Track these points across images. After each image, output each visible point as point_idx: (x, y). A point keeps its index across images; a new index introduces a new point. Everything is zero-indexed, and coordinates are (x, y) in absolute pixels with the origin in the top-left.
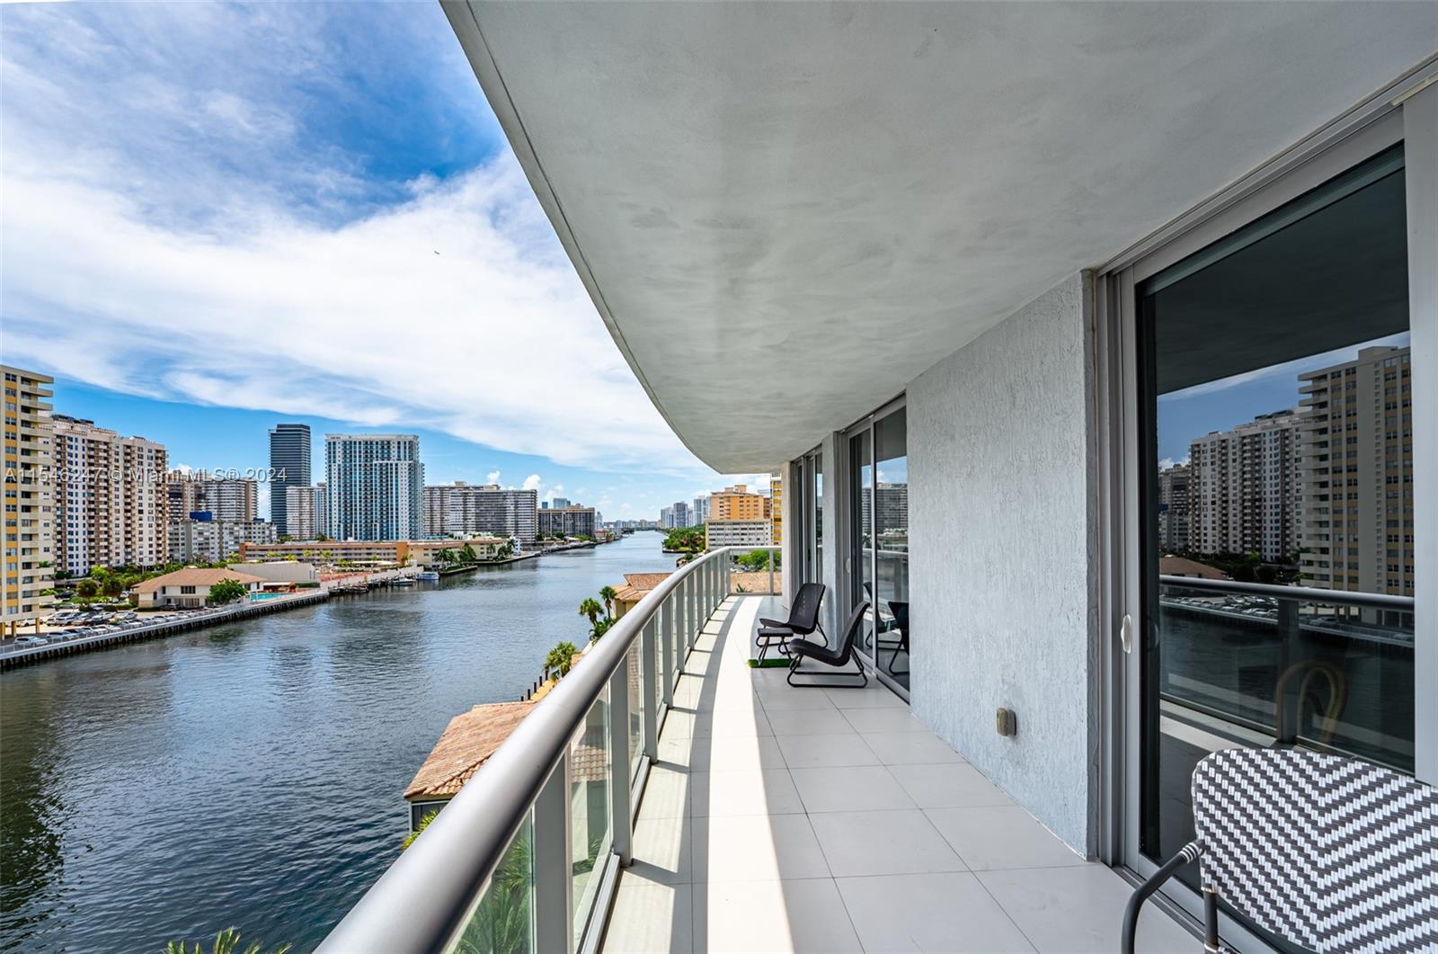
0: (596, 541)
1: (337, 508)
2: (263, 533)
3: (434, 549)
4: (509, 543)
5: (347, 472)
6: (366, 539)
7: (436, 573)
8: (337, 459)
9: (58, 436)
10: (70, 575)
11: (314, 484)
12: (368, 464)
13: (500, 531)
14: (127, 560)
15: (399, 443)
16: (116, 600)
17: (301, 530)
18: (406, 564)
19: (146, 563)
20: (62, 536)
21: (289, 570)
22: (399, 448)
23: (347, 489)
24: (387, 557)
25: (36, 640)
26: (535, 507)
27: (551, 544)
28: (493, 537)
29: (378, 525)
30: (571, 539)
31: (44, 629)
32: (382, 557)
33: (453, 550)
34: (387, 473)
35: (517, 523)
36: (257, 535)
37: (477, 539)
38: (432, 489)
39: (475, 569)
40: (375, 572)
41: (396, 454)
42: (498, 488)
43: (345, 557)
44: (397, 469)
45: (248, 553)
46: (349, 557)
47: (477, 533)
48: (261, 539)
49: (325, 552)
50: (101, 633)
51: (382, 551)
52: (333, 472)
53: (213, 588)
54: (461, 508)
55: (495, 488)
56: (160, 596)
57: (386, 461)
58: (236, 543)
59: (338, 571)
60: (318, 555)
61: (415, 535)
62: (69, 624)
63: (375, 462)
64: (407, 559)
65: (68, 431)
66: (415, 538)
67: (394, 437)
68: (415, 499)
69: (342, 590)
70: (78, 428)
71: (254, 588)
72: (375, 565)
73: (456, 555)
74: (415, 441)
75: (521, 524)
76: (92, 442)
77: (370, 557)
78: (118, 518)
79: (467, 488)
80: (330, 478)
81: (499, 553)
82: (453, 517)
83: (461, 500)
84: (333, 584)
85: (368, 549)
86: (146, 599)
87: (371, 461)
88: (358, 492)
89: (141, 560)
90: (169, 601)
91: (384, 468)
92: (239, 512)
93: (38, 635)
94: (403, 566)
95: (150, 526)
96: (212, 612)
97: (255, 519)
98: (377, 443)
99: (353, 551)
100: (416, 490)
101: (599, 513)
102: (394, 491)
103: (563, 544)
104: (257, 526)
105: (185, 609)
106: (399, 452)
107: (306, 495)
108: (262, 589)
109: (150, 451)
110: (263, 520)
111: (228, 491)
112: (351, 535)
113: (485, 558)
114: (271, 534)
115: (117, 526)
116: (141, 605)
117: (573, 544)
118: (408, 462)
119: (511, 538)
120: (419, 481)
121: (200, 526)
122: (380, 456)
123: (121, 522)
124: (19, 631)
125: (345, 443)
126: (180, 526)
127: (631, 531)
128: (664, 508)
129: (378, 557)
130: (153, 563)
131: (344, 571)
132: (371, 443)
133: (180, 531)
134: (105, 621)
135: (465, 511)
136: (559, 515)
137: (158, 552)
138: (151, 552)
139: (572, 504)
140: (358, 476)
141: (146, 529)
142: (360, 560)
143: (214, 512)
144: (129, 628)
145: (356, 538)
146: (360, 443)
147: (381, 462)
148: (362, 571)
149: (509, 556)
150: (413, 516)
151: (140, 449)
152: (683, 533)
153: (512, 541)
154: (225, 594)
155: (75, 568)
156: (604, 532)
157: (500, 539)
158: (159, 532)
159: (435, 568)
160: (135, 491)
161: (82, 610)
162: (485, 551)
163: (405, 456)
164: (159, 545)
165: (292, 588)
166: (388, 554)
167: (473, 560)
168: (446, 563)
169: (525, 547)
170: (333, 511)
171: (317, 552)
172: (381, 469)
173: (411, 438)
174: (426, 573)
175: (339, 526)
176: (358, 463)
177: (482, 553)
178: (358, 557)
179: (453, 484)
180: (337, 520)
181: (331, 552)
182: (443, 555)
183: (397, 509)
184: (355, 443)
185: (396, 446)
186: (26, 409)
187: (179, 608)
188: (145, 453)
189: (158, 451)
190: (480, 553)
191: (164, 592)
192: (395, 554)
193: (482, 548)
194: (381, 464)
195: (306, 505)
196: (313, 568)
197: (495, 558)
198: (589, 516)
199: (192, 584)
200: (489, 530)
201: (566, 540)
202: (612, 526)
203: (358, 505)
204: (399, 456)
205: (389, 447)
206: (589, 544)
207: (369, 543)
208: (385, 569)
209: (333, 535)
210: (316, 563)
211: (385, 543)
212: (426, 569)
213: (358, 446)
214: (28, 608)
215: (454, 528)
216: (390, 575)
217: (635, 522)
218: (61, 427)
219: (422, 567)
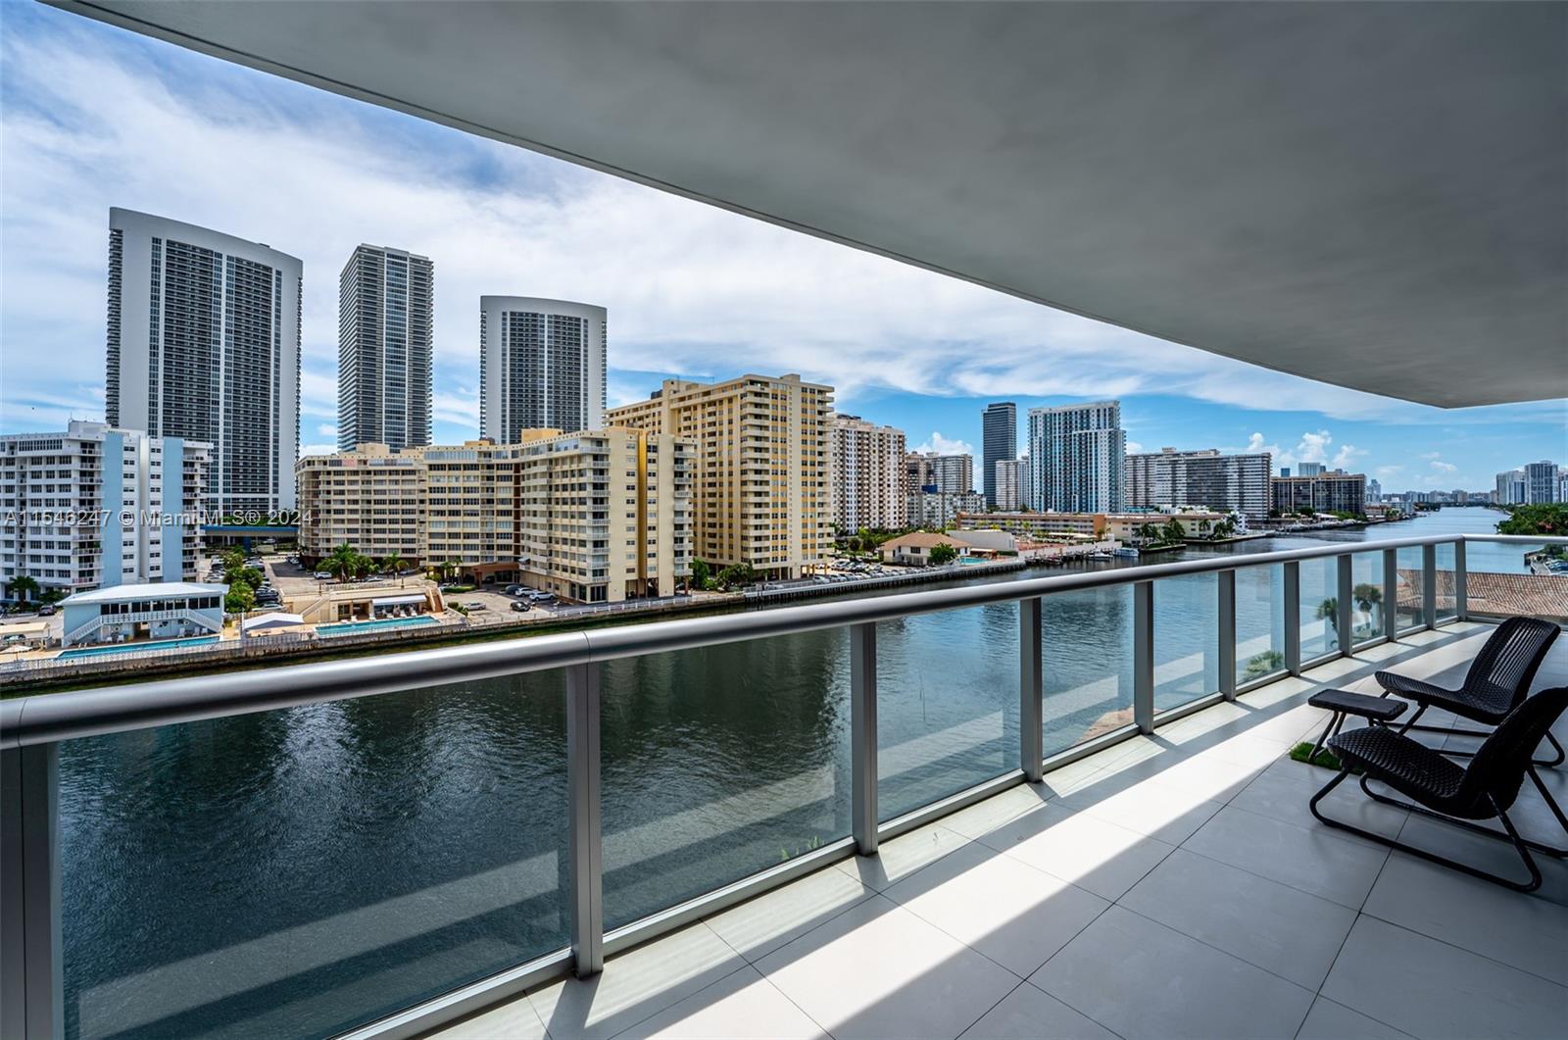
0: (1367, 519)
1: (1038, 480)
2: (976, 503)
3: (1134, 524)
4: (1229, 519)
5: (1047, 445)
6: (1066, 511)
7: (1136, 550)
8: (1039, 432)
9: (841, 430)
10: (846, 533)
11: (1019, 458)
12: (1068, 435)
13: (1220, 505)
14: (880, 524)
15: (1098, 411)
16: (870, 554)
17: (1007, 502)
18: (1103, 538)
19: (892, 527)
20: (843, 504)
21: (994, 537)
22: (1098, 416)
23: (1047, 460)
24: (1083, 529)
25: (823, 579)
26: (1268, 475)
27: (1292, 522)
28: (1208, 512)
29: (1077, 496)
30: (1324, 516)
31: (830, 572)
32: (1079, 529)
33: (1156, 525)
34: (1085, 442)
35: (1242, 495)
36: (971, 505)
37: (1187, 513)
38: (1135, 458)
39: (1184, 548)
40: (1071, 544)
41: (1095, 423)
42: (1216, 452)
43: (1043, 528)
44: (1096, 438)
45: (963, 521)
46: (1047, 528)
47: (1189, 507)
48: (974, 509)
49: (1025, 523)
50: (861, 579)
51: (1080, 524)
52: (1035, 444)
53: (932, 550)
54: (1169, 477)
55: (1212, 453)
56: (897, 554)
57: (1085, 431)
58: (955, 512)
59: (1036, 542)
60: (1020, 525)
61: (1116, 507)
62: (843, 570)
63: (1074, 432)
64: (1104, 533)
65: (845, 426)
66: (1116, 511)
67: (1094, 405)
68: (1116, 469)
69: (1037, 560)
70: (852, 423)
71: (962, 552)
72: (1071, 537)
73: (1161, 532)
74: (1115, 407)
75: (1248, 495)
76: (859, 432)
77: (1067, 529)
78: (875, 491)
79: (1178, 455)
80: (1032, 451)
81: (1215, 531)
82: (1160, 488)
83: (1169, 468)
84: (1030, 554)
85: (1065, 521)
86: (888, 556)
87: (1071, 432)
88: (1058, 463)
89: (889, 524)
90: (903, 558)
91: (1083, 438)
92: (958, 485)
93: (826, 576)
94: (1099, 540)
95: (895, 497)
96: (931, 571)
97: (971, 491)
98: (1076, 413)
99: (1051, 523)
100: (1116, 460)
101: (1374, 481)
102: (1093, 461)
103: (1311, 522)
104: (969, 497)
105: (913, 566)
106: (1098, 420)
107: (1012, 468)
108: (969, 554)
109: (895, 437)
110: (975, 492)
111: (951, 466)
112: (1051, 507)
113: (1198, 536)
114: (981, 505)
115: (874, 497)
116: (885, 560)
117: (1326, 523)
118: (1108, 430)
119: (1232, 513)
120: (1120, 449)
121: (929, 497)
122: (1079, 426)
123: (877, 494)
124: (817, 572)
125: (1046, 415)
126: (916, 497)
127: (1435, 507)
128: (1503, 471)
129: (1075, 529)
130: (896, 527)
131: (1041, 542)
132: (1071, 413)
133: (916, 501)
134: (862, 570)
135: (1174, 481)
136: (1306, 484)
137: (900, 518)
138: (895, 518)
139: (1328, 470)
140: (1057, 449)
141: (892, 500)
142: (1058, 531)
143: (940, 485)
144: (875, 577)
145: (1055, 510)
146: (1060, 414)
147: (1080, 432)
148: (1058, 543)
149: (1229, 535)
150: (1114, 487)
151: (888, 436)
152: (1545, 512)
153: (1234, 517)
154: (942, 555)
155: (850, 528)
156: (1382, 508)
157: (1217, 513)
158: (900, 502)
159: (1135, 544)
160: (885, 469)
161: (852, 560)
162: (1197, 527)
163: (1105, 424)
164: (900, 513)
165: (994, 555)
166: (1086, 527)
167: (1182, 537)
168: (1147, 539)
169: (1253, 523)
170: (1035, 483)
171: (1018, 522)
172: (1081, 439)
173: (1111, 405)
174: (1124, 548)
175: (1040, 498)
176: (1057, 435)
177: (1193, 530)
178: (1056, 528)
179: (1161, 452)
180: (1038, 491)
181: (1029, 522)
182: (1146, 530)
183: (1096, 480)
184: (1055, 415)
185: (1095, 413)
186: (820, 413)
187: (909, 565)
188: (892, 439)
189: (900, 437)
190: (1190, 530)
191: (900, 551)
192: (1092, 527)
193: (1193, 524)
194: (1080, 434)
195: (1012, 478)
196: (1012, 537)
197: (1210, 537)
198: (1354, 487)
199: (917, 546)
200: (1204, 504)
201: (1315, 517)
202: (1397, 500)
203: (1058, 476)
204: (1099, 425)
205: (1088, 416)
206: (1355, 524)
207: (1067, 515)
208: (1080, 542)
209: (1035, 507)
210: (1018, 532)
211: (1084, 515)
212: (1124, 545)
213: (1057, 417)
214: (821, 556)
215: (1161, 500)
216: (1085, 548)
217: (1442, 494)
218: (843, 423)
219: (1121, 543)
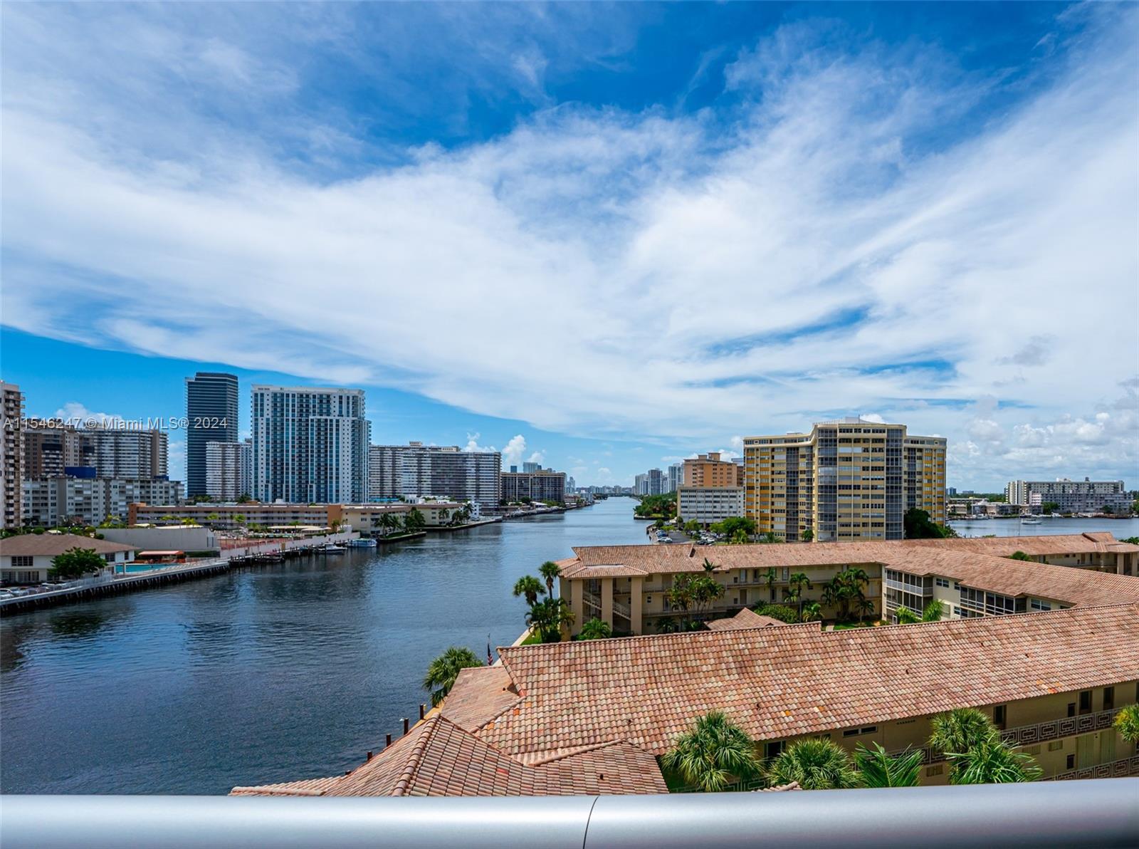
0: (565, 506)
1: (264, 466)
2: (167, 492)
3: (373, 514)
4: (466, 507)
5: (277, 428)
7: (374, 540)
8: (266, 412)
11: (240, 440)
12: (304, 419)
13: (458, 495)
15: (341, 397)
17: (223, 491)
18: (341, 528)
21: (186, 535)
22: (341, 402)
24: (315, 521)
26: (499, 471)
28: (449, 502)
29: (314, 486)
30: (538, 503)
32: (311, 521)
33: (397, 515)
34: (326, 429)
35: (478, 487)
37: (430, 503)
38: (382, 449)
39: (424, 536)
41: (338, 410)
42: (458, 449)
44: (337, 426)
45: (139, 514)
47: (431, 497)
48: (163, 500)
49: (240, 516)
51: (312, 515)
52: (259, 427)
53: (59, 559)
54: (415, 469)
55: (454, 449)
57: (324, 417)
58: (128, 503)
59: (250, 538)
63: (311, 417)
64: (339, 524)
67: (335, 391)
68: (360, 458)
71: (120, 558)
73: (401, 521)
74: (362, 397)
75: (482, 488)
79: (423, 448)
80: (256, 433)
81: (453, 518)
82: (405, 480)
83: (415, 460)
85: (297, 512)
87: (307, 416)
91: (322, 424)
94: (335, 531)
98: (314, 397)
99: (278, 515)
100: (360, 449)
103: (529, 509)
104: (158, 484)
105: (14, 585)
106: (341, 407)
107: (231, 451)
108: (132, 560)
113: (438, 523)
114: (179, 495)
117: (539, 509)
118: (352, 418)
119: (470, 502)
120: (365, 439)
121: (78, 483)
122: (317, 411)
125: (275, 395)
126: (50, 483)
129: (305, 521)
131: (258, 537)
132: (309, 397)
133: (50, 489)
135: (420, 473)
136: (528, 480)
137: (8, 513)
139: (542, 469)
140: (290, 433)
146: (293, 396)
147: (319, 417)
149: (465, 522)
150: (357, 477)
152: (656, 500)
153: (471, 505)
154: (77, 565)
156: (575, 498)
157: (456, 503)
159: (374, 534)
162: (437, 515)
163: (348, 412)
165: (179, 558)
166: (319, 518)
167: (422, 525)
168: (387, 529)
169: (486, 511)
170: (260, 470)
171: (231, 515)
172: (320, 425)
173: (356, 393)
174: (362, 539)
175: (266, 486)
176: (290, 418)
177: (433, 518)
179: (408, 444)
180: (264, 479)
181: (247, 515)
182: (385, 520)
183: (337, 469)
184: (288, 396)
185: (337, 400)
187: (8, 584)
189: (12, 394)
190: (431, 518)
193: (434, 513)
194: (319, 420)
195: (230, 463)
197: (449, 524)
198: (558, 482)
199: (26, 555)
200: (445, 494)
201: (532, 505)
202: (584, 492)
203: (291, 463)
204: (341, 412)
205: (328, 402)
206: (557, 510)
210: (226, 527)
212: (362, 536)
213: (290, 398)
215: (407, 490)
217: (608, 488)
219: (359, 533)
